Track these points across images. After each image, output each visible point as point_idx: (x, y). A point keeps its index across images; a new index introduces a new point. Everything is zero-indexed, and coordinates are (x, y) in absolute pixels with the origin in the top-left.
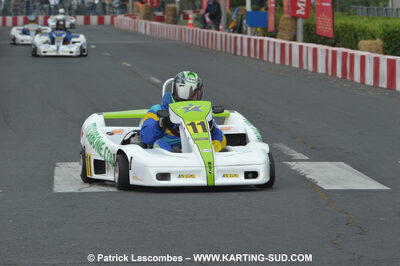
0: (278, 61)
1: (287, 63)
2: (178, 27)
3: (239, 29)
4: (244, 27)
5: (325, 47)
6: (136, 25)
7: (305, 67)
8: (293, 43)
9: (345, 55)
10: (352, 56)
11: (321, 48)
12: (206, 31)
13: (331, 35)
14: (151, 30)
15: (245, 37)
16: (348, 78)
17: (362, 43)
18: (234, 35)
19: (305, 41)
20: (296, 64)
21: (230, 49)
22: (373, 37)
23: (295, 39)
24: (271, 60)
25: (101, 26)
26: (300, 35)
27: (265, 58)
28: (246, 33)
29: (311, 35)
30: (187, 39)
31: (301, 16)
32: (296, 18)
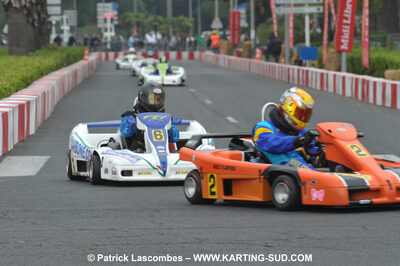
0: (318, 87)
1: (325, 89)
2: (252, 60)
3: (299, 63)
4: (304, 61)
5: (355, 76)
6: (217, 60)
8: (338, 73)
9: (364, 81)
10: (368, 82)
11: (349, 76)
12: (268, 63)
14: (229, 64)
15: (301, 68)
17: (387, 72)
18: (292, 67)
19: (348, 71)
20: (331, 90)
21: (285, 78)
23: (339, 70)
24: (314, 86)
25: (192, 62)
26: (344, 66)
27: (310, 85)
28: (305, 66)
29: (355, 66)
30: (254, 70)
31: (344, 50)
32: (340, 52)
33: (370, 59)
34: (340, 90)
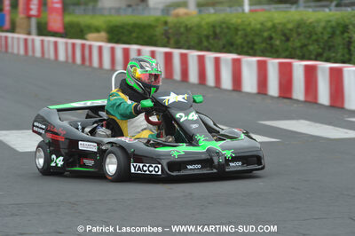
7: (46, 56)
13: (62, 31)
16: (87, 63)
22: (97, 30)
23: (29, 34)
24: (16, 52)
26: (34, 29)
31: (33, 16)
32: (29, 17)
34: (51, 55)
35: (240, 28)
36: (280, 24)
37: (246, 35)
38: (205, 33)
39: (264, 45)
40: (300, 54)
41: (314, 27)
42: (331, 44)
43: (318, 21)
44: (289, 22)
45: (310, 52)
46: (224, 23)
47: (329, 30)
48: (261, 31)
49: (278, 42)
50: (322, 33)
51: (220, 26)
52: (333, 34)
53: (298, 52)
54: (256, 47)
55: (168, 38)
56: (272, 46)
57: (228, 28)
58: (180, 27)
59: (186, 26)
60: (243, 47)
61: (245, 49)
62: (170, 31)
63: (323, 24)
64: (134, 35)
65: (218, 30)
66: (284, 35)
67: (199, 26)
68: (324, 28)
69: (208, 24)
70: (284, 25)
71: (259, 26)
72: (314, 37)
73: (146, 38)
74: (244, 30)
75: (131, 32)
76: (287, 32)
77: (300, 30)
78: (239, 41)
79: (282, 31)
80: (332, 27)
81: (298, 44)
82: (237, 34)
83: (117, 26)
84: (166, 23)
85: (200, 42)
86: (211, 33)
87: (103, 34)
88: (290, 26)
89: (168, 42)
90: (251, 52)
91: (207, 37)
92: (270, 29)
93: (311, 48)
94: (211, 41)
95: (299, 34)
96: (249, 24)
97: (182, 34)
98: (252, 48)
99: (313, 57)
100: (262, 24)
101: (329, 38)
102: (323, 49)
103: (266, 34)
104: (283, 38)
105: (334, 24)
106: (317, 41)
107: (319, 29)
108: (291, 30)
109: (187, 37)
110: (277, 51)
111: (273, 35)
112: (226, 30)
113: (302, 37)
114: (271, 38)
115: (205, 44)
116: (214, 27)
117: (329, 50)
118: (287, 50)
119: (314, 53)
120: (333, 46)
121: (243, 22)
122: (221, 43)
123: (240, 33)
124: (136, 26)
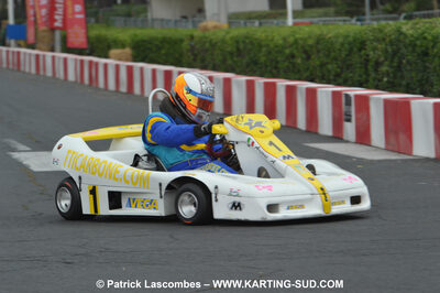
4: (7, 40)
13: (85, 46)
15: (10, 49)
17: (113, 52)
22: (123, 46)
23: (52, 50)
26: (58, 45)
31: (58, 28)
32: (53, 29)
33: (88, 38)
34: (61, 74)
35: (263, 43)
36: (301, 39)
37: (270, 53)
38: (229, 49)
39: (286, 64)
40: (320, 74)
41: (332, 44)
42: (348, 62)
43: (337, 37)
44: (310, 37)
45: (329, 71)
46: (247, 37)
47: (346, 46)
48: (284, 47)
49: (299, 61)
50: (340, 50)
51: (244, 42)
52: (350, 52)
53: (319, 73)
54: (280, 66)
55: (195, 55)
56: (294, 64)
57: (251, 43)
58: (205, 43)
59: (211, 41)
60: (267, 66)
61: (269, 68)
62: (197, 46)
63: (341, 40)
64: (163, 52)
65: (241, 46)
66: (305, 52)
67: (223, 41)
68: (342, 44)
69: (232, 38)
70: (305, 40)
71: (281, 42)
72: (333, 54)
73: (177, 55)
74: (267, 46)
75: (159, 48)
76: (307, 48)
77: (320, 47)
78: (263, 59)
79: (303, 47)
80: (350, 44)
81: (318, 63)
82: (260, 51)
83: (144, 41)
84: (192, 37)
85: (224, 61)
86: (235, 50)
87: (128, 51)
88: (311, 42)
89: (195, 60)
90: (274, 71)
91: (231, 54)
92: (291, 46)
93: (329, 67)
94: (235, 59)
95: (318, 52)
96: (272, 40)
97: (207, 50)
98: (276, 68)
99: (332, 77)
100: (284, 39)
101: (347, 55)
102: (342, 68)
103: (287, 51)
104: (304, 56)
105: (351, 39)
106: (335, 59)
107: (338, 46)
108: (311, 46)
109: (212, 55)
110: (299, 71)
111: (295, 52)
112: (249, 46)
113: (321, 55)
114: (293, 56)
115: (230, 62)
116: (237, 42)
117: (348, 69)
118: (308, 69)
119: (333, 73)
120: (351, 65)
121: (267, 36)
122: (245, 60)
123: (264, 49)
124: (165, 40)
